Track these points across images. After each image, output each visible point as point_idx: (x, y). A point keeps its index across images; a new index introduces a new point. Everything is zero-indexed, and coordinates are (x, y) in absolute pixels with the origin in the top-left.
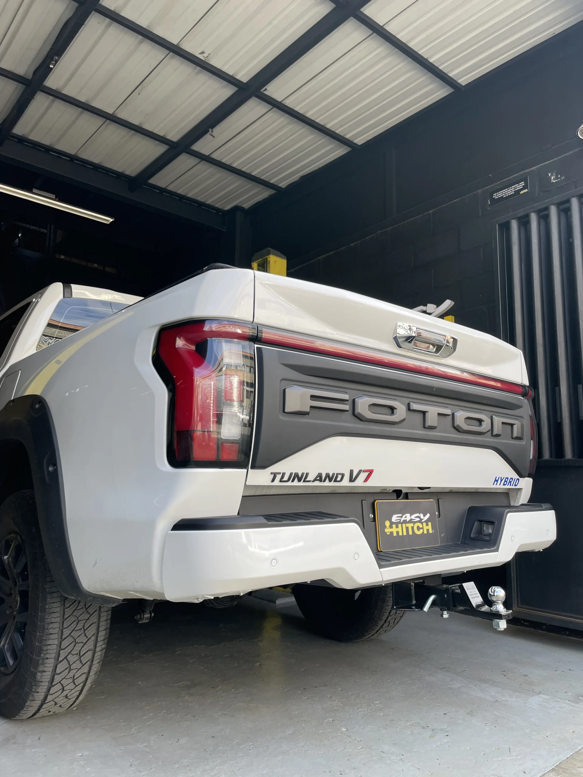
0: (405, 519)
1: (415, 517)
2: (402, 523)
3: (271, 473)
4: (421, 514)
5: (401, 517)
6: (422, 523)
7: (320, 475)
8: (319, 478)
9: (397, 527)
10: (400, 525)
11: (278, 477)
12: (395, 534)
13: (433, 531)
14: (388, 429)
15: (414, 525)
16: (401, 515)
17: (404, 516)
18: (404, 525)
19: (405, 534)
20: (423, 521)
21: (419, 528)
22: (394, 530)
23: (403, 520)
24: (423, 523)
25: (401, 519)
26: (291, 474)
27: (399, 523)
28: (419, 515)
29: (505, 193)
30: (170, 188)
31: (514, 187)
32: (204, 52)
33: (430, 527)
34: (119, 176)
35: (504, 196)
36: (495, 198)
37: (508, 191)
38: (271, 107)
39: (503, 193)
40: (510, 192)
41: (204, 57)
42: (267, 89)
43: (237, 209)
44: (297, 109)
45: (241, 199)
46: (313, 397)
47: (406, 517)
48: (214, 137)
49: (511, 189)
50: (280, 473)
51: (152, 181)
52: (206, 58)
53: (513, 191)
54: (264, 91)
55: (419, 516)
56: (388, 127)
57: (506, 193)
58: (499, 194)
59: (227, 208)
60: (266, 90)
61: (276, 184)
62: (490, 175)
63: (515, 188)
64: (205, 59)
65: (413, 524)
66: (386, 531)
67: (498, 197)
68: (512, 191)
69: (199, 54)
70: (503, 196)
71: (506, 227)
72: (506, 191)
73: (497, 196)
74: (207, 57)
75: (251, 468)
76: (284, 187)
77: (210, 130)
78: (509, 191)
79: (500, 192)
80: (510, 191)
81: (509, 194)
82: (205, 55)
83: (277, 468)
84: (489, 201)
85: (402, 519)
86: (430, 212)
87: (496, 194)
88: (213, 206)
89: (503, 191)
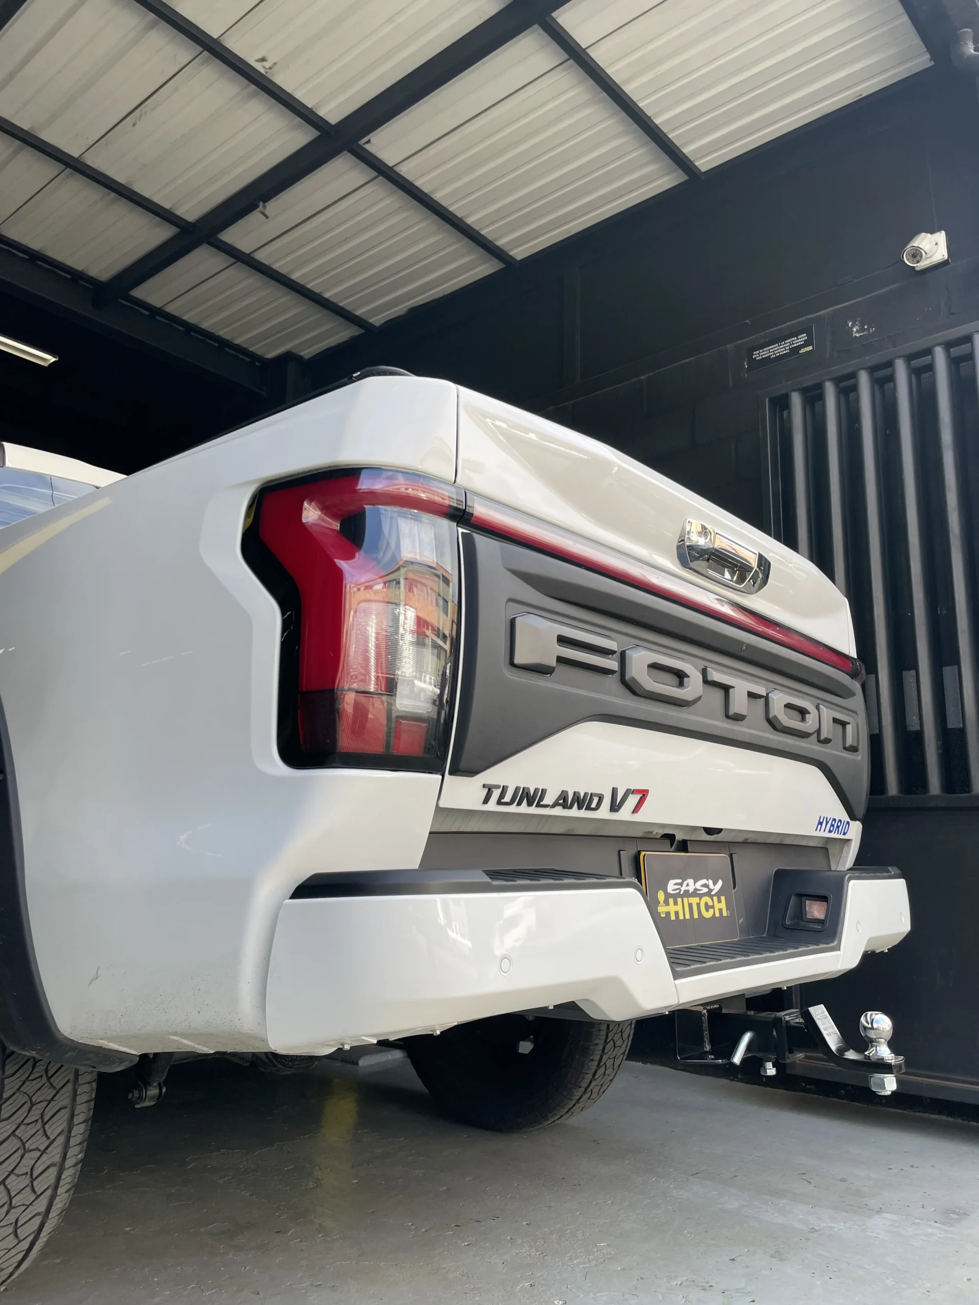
0: (687, 888)
1: (702, 886)
2: (682, 897)
3: (484, 786)
4: (709, 880)
5: (681, 884)
6: (711, 897)
7: (563, 796)
8: (561, 801)
9: (676, 903)
10: (679, 900)
11: (496, 794)
12: (673, 918)
13: (729, 913)
14: (674, 714)
15: (700, 900)
16: (680, 881)
17: (685, 883)
18: (685, 900)
19: (688, 917)
20: (713, 893)
21: (707, 907)
22: (672, 908)
23: (685, 891)
24: (714, 897)
25: (681, 888)
26: (517, 789)
27: (678, 895)
28: (707, 882)
29: (774, 352)
30: (170, 309)
31: (789, 342)
32: (267, 58)
33: (723, 905)
34: (77, 277)
35: (772, 355)
36: (757, 358)
37: (778, 348)
38: (376, 174)
39: (771, 351)
40: (782, 350)
41: (264, 67)
42: (372, 140)
43: (288, 357)
44: (418, 183)
45: (297, 341)
46: (563, 640)
47: (688, 885)
48: (267, 217)
49: (785, 346)
50: (497, 787)
51: (139, 293)
52: (269, 71)
53: (788, 348)
54: (364, 144)
55: (706, 884)
56: (569, 232)
57: (776, 350)
58: (763, 351)
59: (271, 355)
60: (369, 141)
61: (364, 317)
62: (747, 321)
63: (791, 343)
64: (266, 73)
65: (698, 898)
66: (659, 911)
67: (761, 357)
68: (785, 347)
69: (256, 61)
70: (770, 356)
71: (782, 404)
72: (776, 347)
73: (759, 356)
74: (270, 68)
75: (450, 774)
76: (377, 325)
77: (261, 204)
78: (781, 348)
79: (765, 349)
80: (783, 348)
81: (781, 353)
82: (267, 64)
83: (497, 775)
84: (746, 363)
85: (684, 888)
86: (643, 377)
87: (758, 352)
88: (246, 349)
89: (771, 347)
